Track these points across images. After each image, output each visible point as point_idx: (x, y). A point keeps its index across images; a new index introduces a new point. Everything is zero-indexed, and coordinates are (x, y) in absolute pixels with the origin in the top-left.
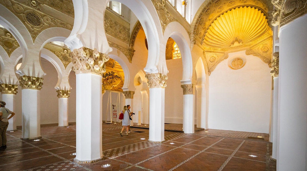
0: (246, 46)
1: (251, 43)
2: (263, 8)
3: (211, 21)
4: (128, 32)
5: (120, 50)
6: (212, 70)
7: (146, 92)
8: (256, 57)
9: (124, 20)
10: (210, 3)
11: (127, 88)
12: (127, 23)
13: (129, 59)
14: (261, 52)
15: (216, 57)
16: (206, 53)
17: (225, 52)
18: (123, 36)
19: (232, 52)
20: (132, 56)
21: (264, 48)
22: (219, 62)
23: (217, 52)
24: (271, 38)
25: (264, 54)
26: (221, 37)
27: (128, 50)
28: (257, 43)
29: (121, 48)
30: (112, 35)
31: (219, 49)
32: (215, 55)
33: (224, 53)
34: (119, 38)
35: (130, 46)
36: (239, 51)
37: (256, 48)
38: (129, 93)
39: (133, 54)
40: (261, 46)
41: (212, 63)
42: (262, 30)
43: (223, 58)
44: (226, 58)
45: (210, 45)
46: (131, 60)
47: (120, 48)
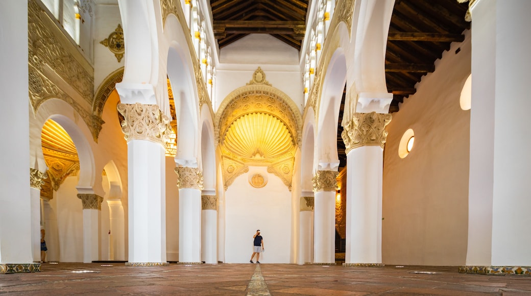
0: (268, 162)
1: (273, 159)
2: (289, 125)
3: (234, 118)
4: (91, 82)
5: (78, 112)
6: (230, 184)
7: (119, 202)
8: (277, 177)
9: (85, 59)
10: (239, 96)
11: (91, 187)
12: (89, 64)
13: (93, 133)
14: (282, 172)
15: (235, 167)
16: (224, 158)
17: (245, 163)
18: (82, 87)
19: (253, 165)
20: (99, 131)
21: (286, 169)
22: (237, 175)
23: (237, 161)
24: (293, 160)
25: (285, 176)
26: (241, 142)
27: (92, 118)
28: (279, 161)
29: (81, 109)
30: (64, 78)
31: (239, 158)
32: (234, 165)
33: (243, 164)
34: (77, 88)
35: (94, 110)
36: (261, 166)
37: (278, 167)
38: (95, 199)
39: (101, 128)
40: (283, 166)
41: (229, 174)
42: (285, 148)
43: (242, 171)
44: (246, 171)
45: (230, 150)
46: (97, 138)
47: (78, 109)
